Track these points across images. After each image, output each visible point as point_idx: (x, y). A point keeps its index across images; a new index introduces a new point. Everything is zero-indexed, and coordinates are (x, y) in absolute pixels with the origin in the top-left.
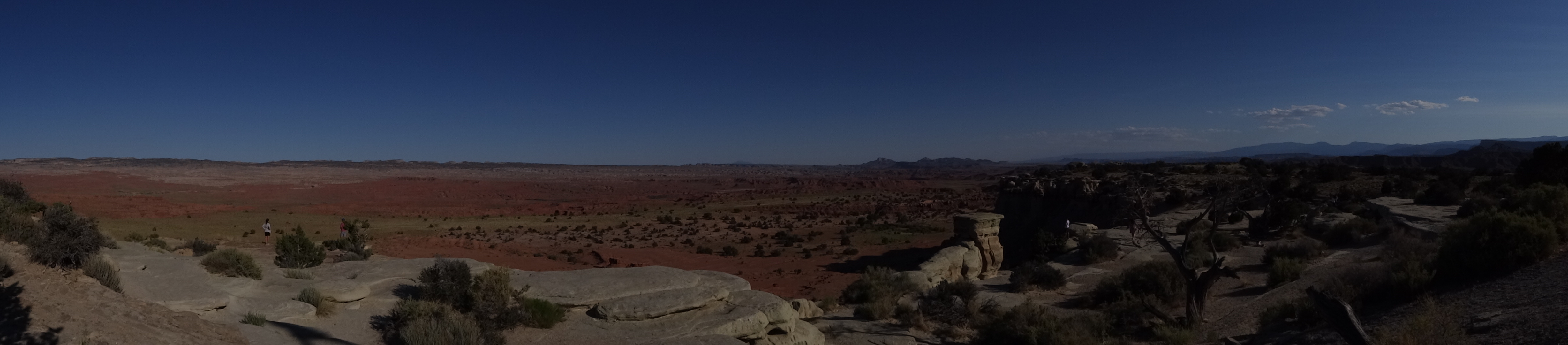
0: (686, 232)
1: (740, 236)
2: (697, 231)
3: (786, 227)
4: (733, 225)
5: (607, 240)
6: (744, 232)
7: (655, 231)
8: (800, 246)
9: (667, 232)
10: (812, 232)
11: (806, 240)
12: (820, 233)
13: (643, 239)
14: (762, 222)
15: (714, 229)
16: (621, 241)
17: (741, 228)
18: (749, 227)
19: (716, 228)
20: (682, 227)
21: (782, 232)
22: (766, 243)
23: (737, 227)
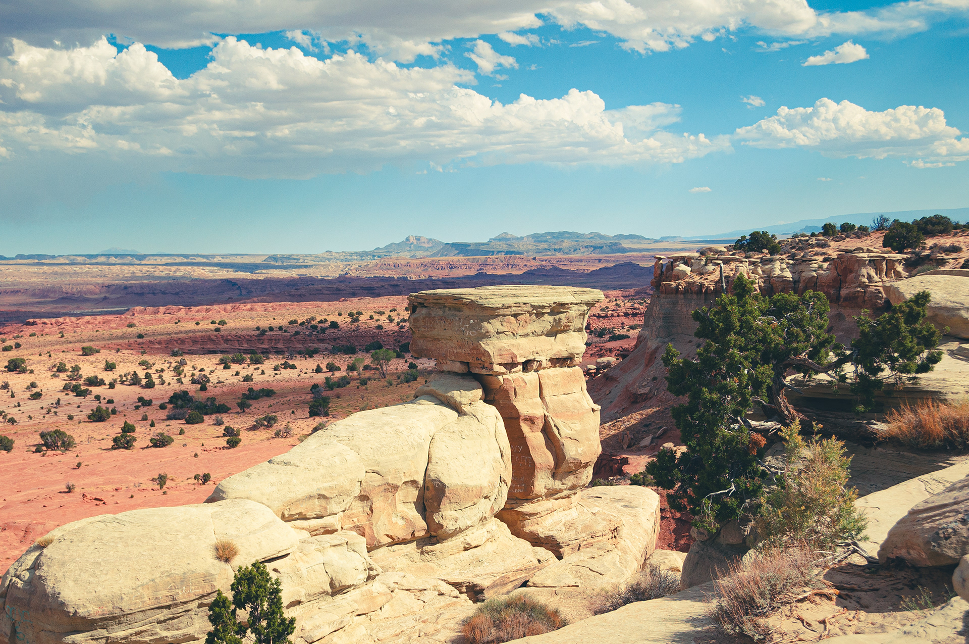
1: (86, 406)
3: (194, 382)
4: (74, 383)
6: (98, 398)
8: (219, 422)
10: (251, 390)
14: (141, 374)
15: (28, 394)
17: (90, 388)
18: (112, 386)
19: (35, 391)
21: (185, 393)
22: (145, 418)
23: (83, 388)
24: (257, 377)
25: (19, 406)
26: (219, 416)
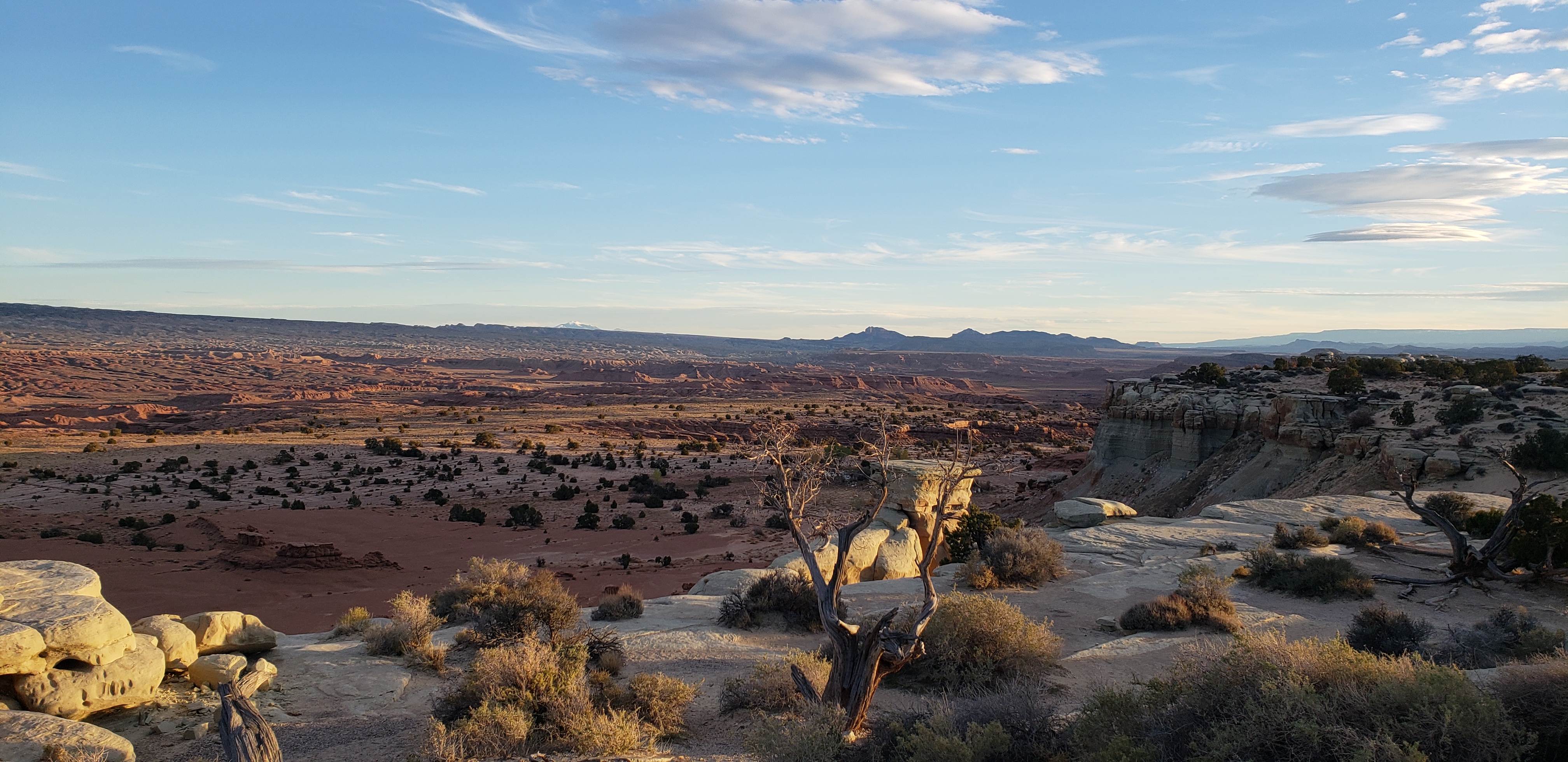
0: (431, 474)
1: (553, 483)
2: (458, 472)
3: (653, 466)
4: (540, 460)
5: (242, 492)
6: (561, 476)
7: (357, 471)
8: (678, 508)
9: (388, 474)
10: (708, 477)
11: (693, 495)
12: (724, 482)
13: (330, 488)
14: (603, 455)
15: (496, 469)
16: (276, 493)
17: (555, 467)
18: (575, 465)
19: (502, 465)
20: (423, 463)
21: (645, 477)
22: (607, 499)
23: (548, 466)
24: (713, 463)
25: (487, 480)
26: (678, 501)
